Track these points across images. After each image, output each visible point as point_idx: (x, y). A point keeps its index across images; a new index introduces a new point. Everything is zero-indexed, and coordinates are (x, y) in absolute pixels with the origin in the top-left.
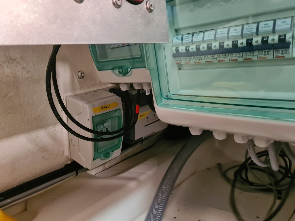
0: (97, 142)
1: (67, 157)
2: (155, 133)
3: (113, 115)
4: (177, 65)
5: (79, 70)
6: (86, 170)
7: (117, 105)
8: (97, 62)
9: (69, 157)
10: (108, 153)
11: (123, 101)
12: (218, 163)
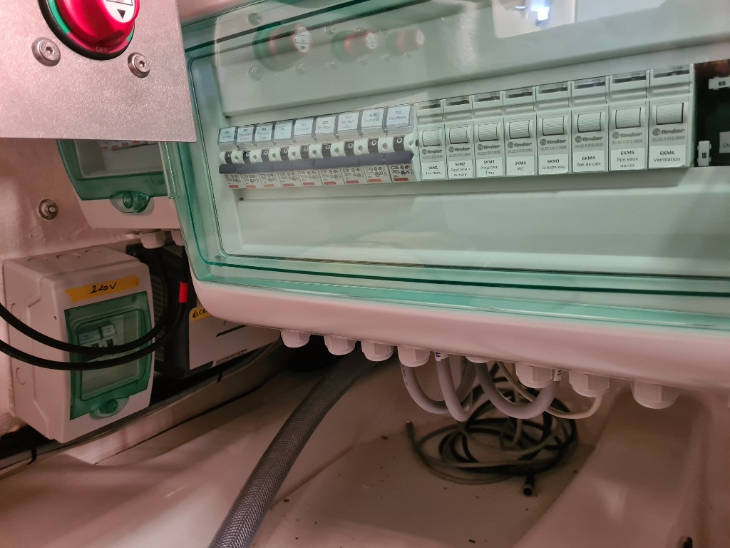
0: (78, 373)
1: (8, 414)
2: (245, 352)
3: (128, 307)
4: (234, 190)
5: (42, 199)
6: (59, 448)
7: (137, 284)
8: (79, 179)
9: (13, 414)
10: (114, 400)
11: (153, 272)
12: (408, 422)
